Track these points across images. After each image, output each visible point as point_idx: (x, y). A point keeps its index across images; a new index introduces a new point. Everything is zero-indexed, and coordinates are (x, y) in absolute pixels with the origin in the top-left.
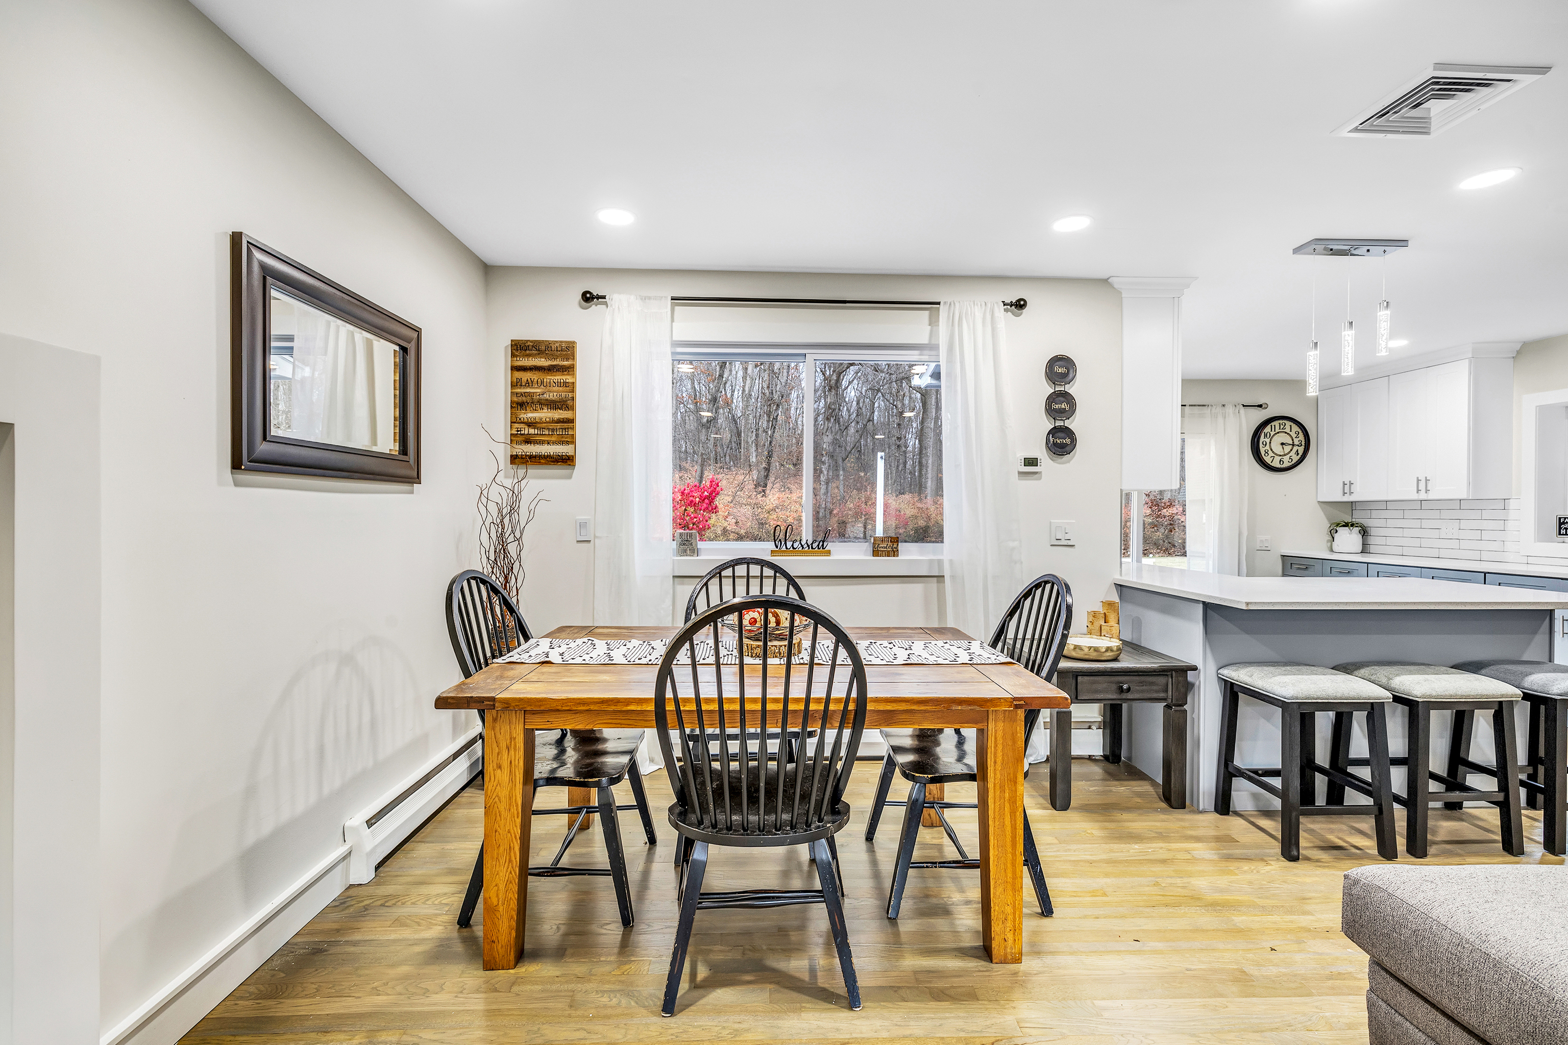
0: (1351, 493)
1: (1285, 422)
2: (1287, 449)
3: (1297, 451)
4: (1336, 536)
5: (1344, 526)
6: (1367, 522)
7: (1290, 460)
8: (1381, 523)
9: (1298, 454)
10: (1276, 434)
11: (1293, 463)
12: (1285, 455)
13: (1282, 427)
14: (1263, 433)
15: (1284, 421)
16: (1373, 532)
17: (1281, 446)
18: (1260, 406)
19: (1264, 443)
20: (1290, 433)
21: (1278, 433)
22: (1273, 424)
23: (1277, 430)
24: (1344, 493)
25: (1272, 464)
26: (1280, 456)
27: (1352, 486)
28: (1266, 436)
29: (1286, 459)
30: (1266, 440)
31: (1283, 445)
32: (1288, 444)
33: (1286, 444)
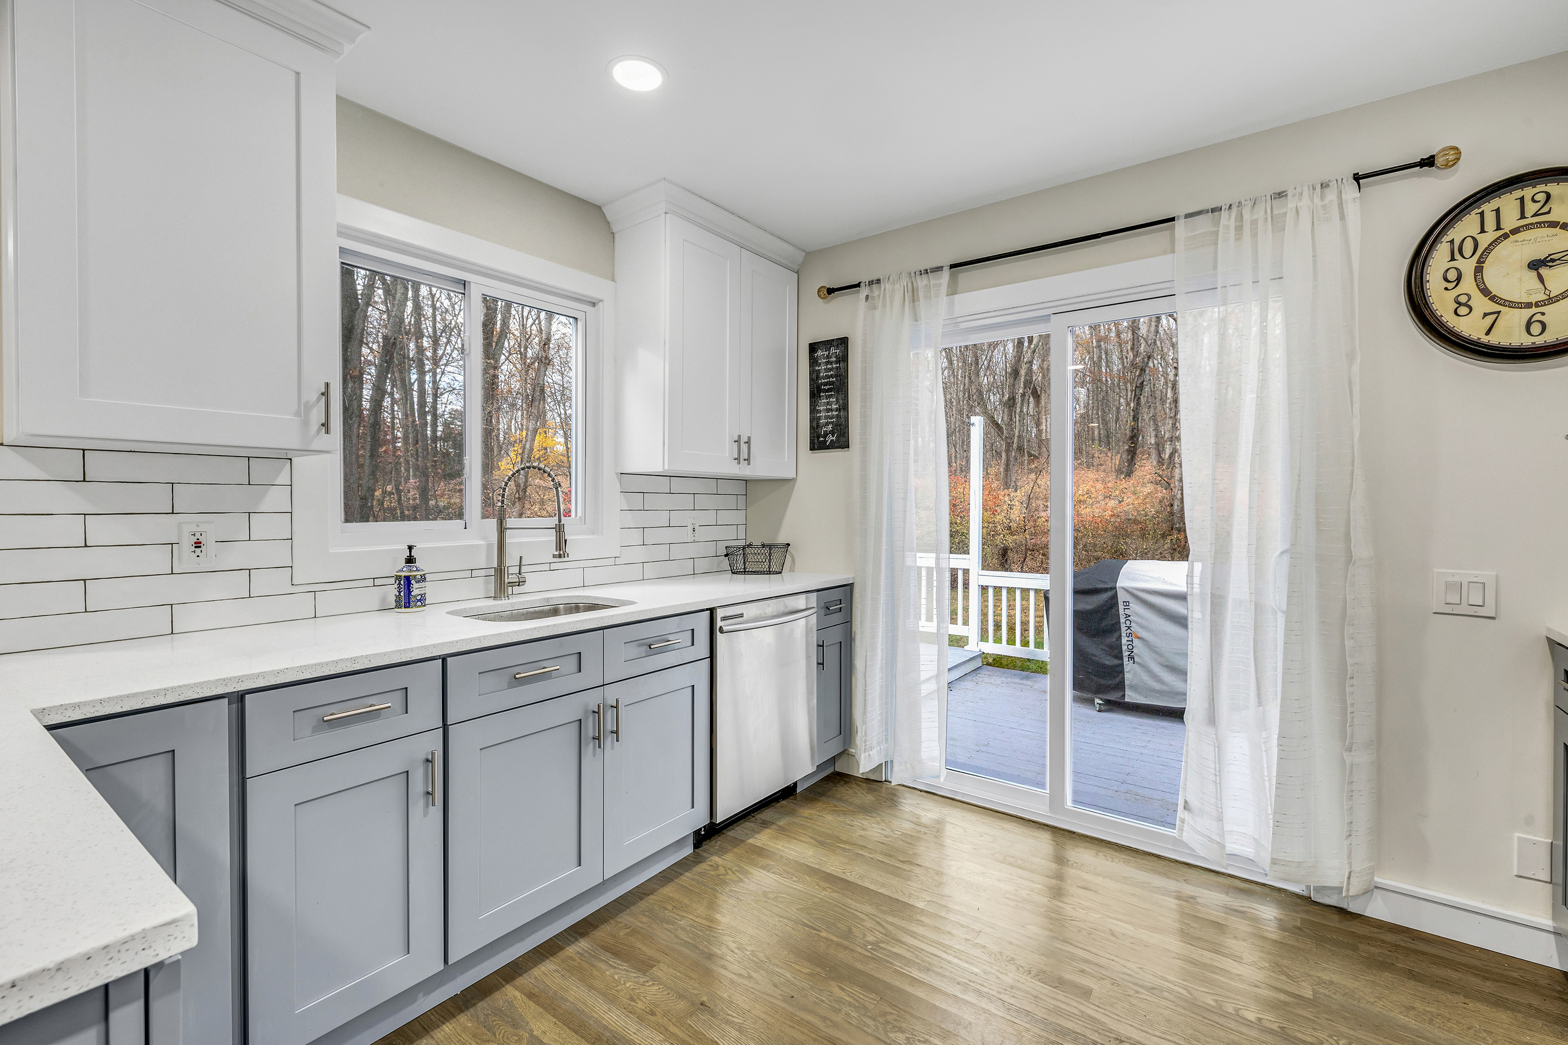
10: (1506, 236)
13: (1532, 208)
14: (1449, 249)
15: (1541, 188)
17: (1530, 275)
18: (1429, 162)
19: (1453, 276)
21: (1515, 231)
22: (1488, 208)
23: (1507, 225)
25: (1495, 339)
26: (1529, 305)
28: (1460, 251)
29: (1557, 311)
30: (1460, 263)
31: (1537, 270)
32: (1559, 259)
33: (1551, 264)
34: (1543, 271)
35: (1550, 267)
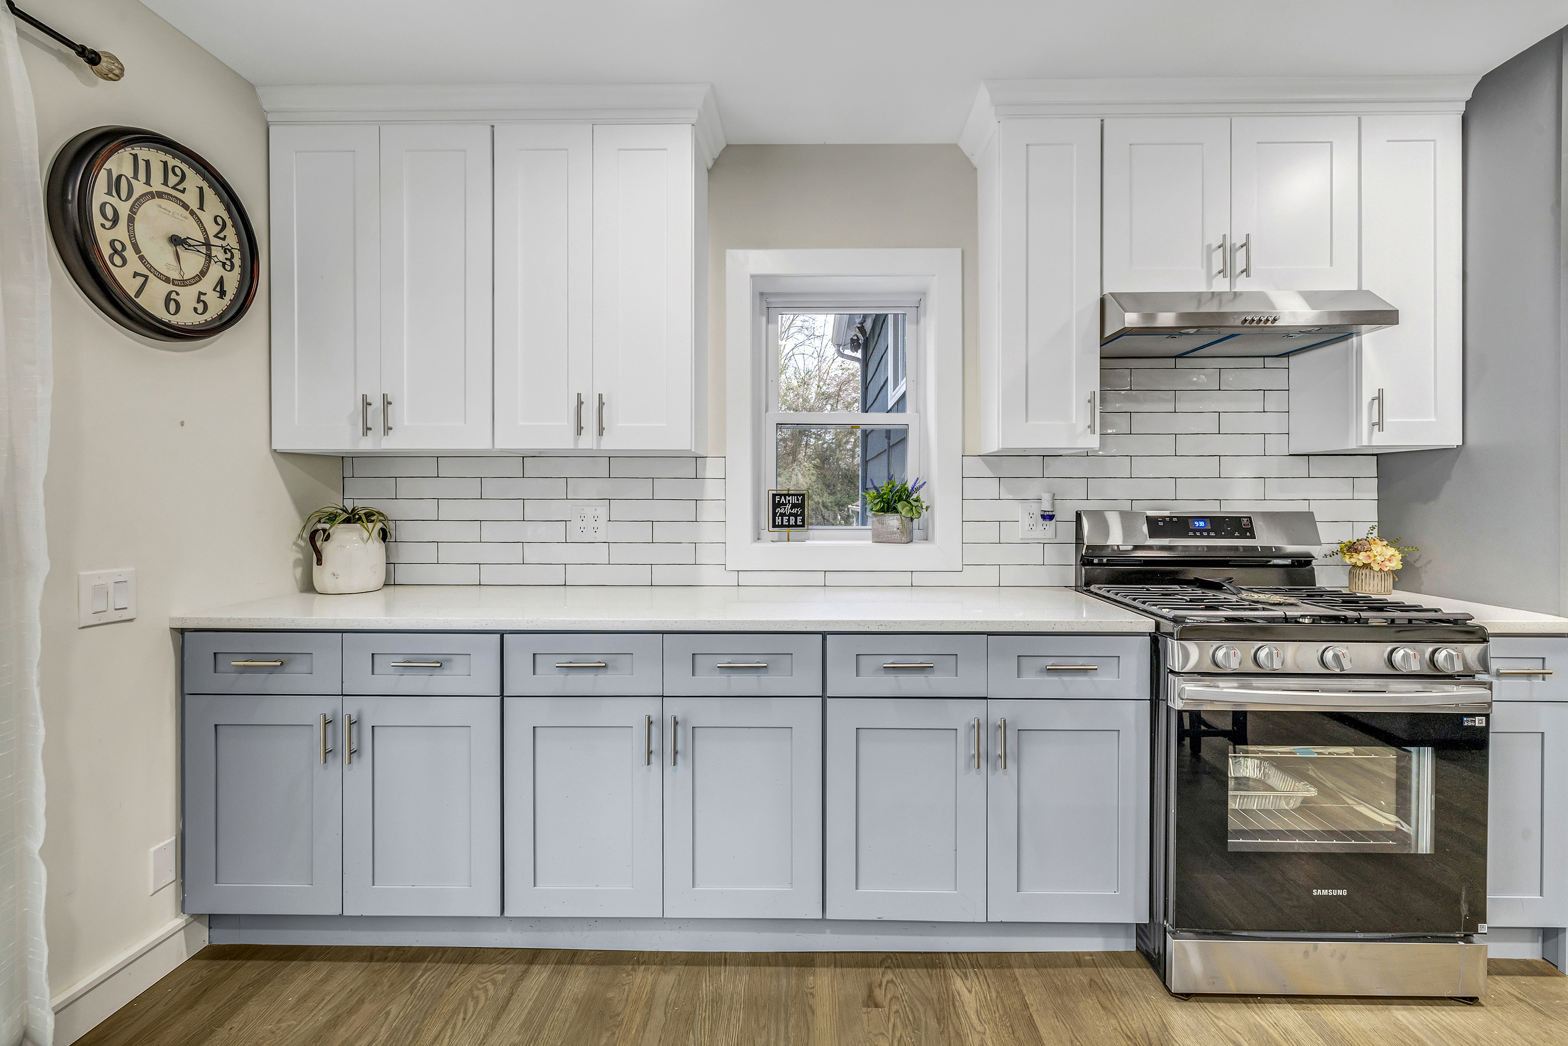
0: (387, 429)
1: (190, 172)
2: (192, 262)
3: (221, 282)
4: (329, 550)
5: (347, 521)
6: (391, 509)
7: (200, 307)
8: (427, 509)
9: (223, 294)
10: (152, 196)
11: (208, 316)
12: (184, 283)
13: (173, 180)
14: (103, 174)
15: (185, 167)
16: (405, 532)
17: (169, 249)
18: (89, 57)
19: (109, 212)
20: (198, 212)
21: (158, 192)
22: (139, 154)
23: (155, 182)
24: (367, 429)
26: (165, 278)
27: (390, 407)
28: (115, 185)
29: (187, 296)
30: (114, 200)
31: (176, 246)
32: (193, 246)
33: (186, 246)
34: (180, 249)
35: (186, 249)
